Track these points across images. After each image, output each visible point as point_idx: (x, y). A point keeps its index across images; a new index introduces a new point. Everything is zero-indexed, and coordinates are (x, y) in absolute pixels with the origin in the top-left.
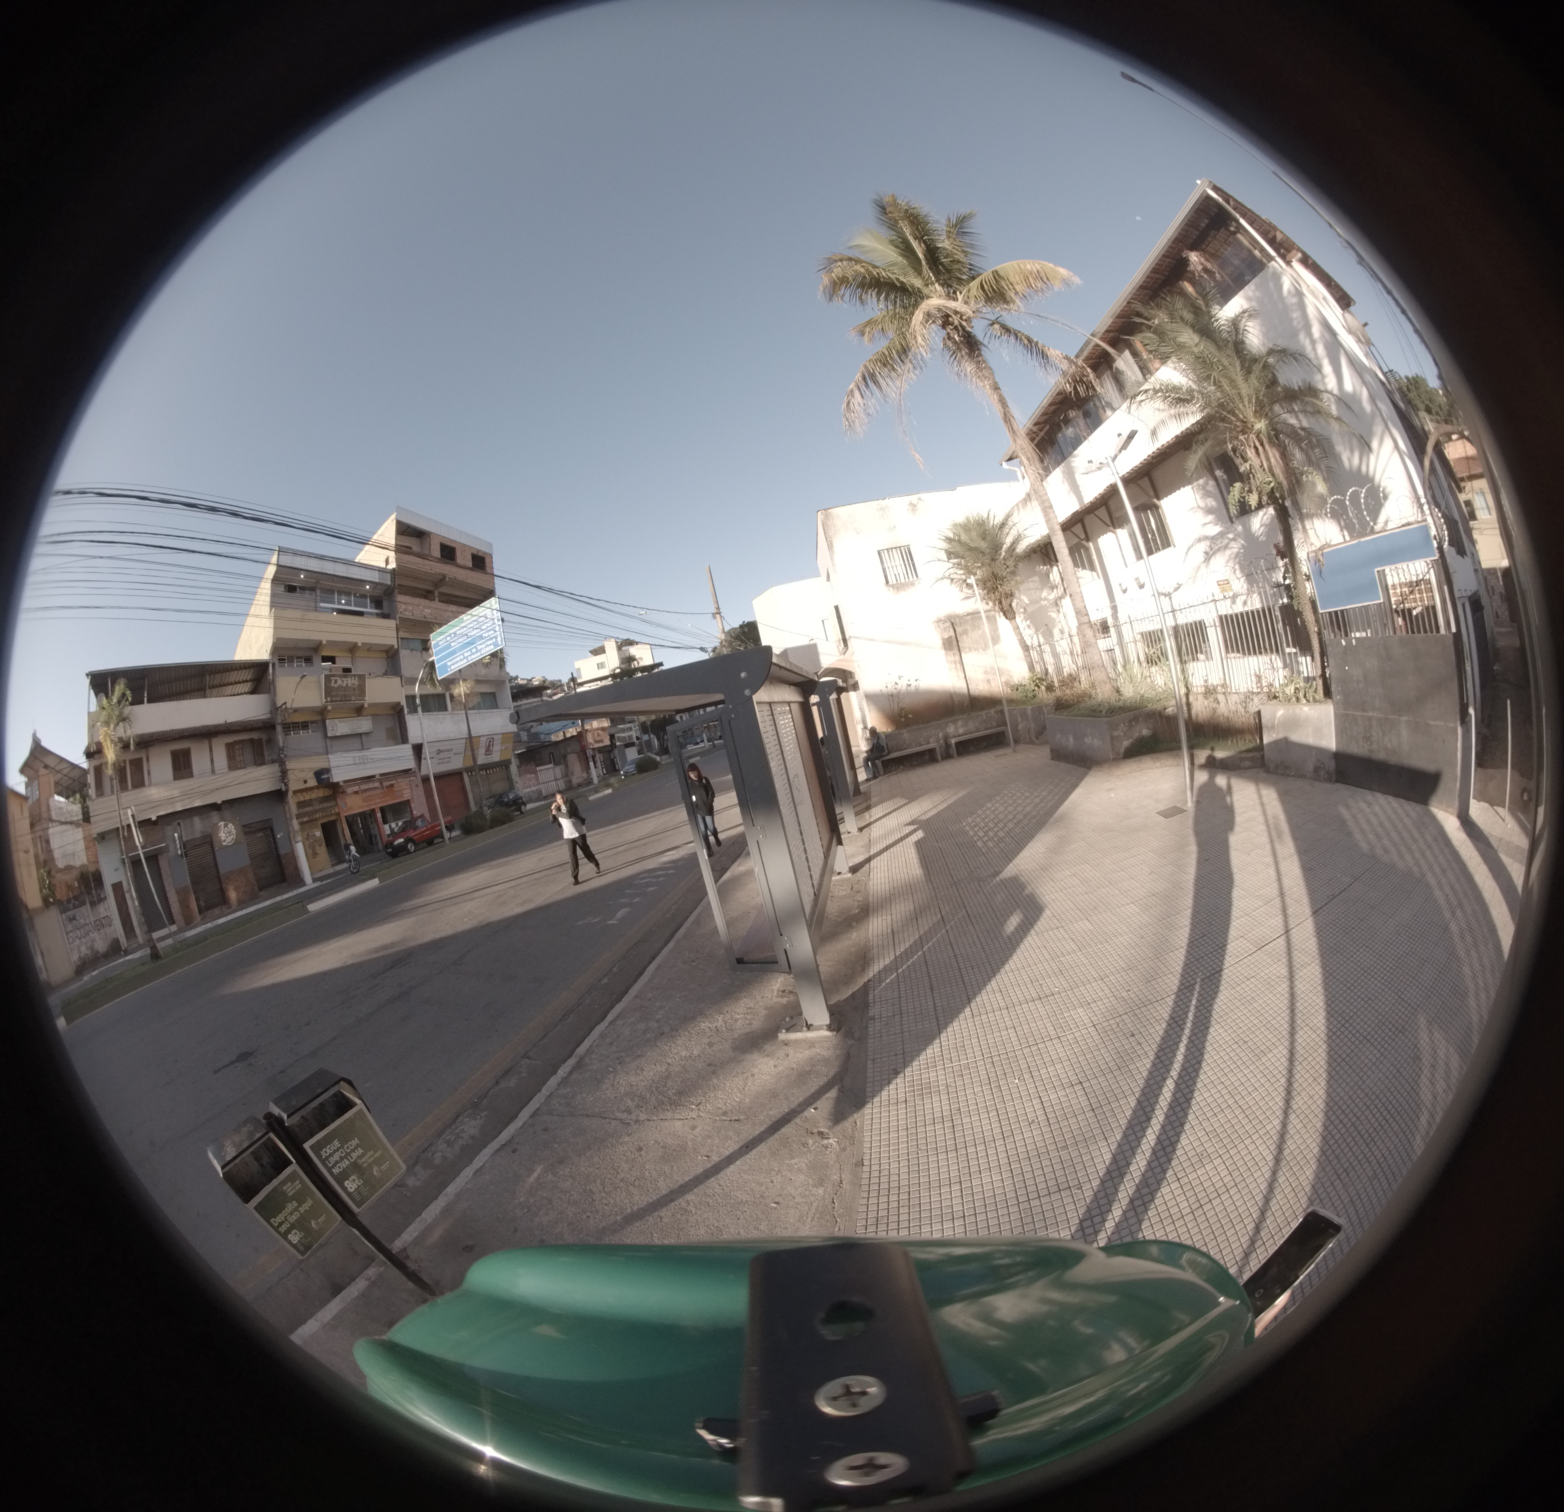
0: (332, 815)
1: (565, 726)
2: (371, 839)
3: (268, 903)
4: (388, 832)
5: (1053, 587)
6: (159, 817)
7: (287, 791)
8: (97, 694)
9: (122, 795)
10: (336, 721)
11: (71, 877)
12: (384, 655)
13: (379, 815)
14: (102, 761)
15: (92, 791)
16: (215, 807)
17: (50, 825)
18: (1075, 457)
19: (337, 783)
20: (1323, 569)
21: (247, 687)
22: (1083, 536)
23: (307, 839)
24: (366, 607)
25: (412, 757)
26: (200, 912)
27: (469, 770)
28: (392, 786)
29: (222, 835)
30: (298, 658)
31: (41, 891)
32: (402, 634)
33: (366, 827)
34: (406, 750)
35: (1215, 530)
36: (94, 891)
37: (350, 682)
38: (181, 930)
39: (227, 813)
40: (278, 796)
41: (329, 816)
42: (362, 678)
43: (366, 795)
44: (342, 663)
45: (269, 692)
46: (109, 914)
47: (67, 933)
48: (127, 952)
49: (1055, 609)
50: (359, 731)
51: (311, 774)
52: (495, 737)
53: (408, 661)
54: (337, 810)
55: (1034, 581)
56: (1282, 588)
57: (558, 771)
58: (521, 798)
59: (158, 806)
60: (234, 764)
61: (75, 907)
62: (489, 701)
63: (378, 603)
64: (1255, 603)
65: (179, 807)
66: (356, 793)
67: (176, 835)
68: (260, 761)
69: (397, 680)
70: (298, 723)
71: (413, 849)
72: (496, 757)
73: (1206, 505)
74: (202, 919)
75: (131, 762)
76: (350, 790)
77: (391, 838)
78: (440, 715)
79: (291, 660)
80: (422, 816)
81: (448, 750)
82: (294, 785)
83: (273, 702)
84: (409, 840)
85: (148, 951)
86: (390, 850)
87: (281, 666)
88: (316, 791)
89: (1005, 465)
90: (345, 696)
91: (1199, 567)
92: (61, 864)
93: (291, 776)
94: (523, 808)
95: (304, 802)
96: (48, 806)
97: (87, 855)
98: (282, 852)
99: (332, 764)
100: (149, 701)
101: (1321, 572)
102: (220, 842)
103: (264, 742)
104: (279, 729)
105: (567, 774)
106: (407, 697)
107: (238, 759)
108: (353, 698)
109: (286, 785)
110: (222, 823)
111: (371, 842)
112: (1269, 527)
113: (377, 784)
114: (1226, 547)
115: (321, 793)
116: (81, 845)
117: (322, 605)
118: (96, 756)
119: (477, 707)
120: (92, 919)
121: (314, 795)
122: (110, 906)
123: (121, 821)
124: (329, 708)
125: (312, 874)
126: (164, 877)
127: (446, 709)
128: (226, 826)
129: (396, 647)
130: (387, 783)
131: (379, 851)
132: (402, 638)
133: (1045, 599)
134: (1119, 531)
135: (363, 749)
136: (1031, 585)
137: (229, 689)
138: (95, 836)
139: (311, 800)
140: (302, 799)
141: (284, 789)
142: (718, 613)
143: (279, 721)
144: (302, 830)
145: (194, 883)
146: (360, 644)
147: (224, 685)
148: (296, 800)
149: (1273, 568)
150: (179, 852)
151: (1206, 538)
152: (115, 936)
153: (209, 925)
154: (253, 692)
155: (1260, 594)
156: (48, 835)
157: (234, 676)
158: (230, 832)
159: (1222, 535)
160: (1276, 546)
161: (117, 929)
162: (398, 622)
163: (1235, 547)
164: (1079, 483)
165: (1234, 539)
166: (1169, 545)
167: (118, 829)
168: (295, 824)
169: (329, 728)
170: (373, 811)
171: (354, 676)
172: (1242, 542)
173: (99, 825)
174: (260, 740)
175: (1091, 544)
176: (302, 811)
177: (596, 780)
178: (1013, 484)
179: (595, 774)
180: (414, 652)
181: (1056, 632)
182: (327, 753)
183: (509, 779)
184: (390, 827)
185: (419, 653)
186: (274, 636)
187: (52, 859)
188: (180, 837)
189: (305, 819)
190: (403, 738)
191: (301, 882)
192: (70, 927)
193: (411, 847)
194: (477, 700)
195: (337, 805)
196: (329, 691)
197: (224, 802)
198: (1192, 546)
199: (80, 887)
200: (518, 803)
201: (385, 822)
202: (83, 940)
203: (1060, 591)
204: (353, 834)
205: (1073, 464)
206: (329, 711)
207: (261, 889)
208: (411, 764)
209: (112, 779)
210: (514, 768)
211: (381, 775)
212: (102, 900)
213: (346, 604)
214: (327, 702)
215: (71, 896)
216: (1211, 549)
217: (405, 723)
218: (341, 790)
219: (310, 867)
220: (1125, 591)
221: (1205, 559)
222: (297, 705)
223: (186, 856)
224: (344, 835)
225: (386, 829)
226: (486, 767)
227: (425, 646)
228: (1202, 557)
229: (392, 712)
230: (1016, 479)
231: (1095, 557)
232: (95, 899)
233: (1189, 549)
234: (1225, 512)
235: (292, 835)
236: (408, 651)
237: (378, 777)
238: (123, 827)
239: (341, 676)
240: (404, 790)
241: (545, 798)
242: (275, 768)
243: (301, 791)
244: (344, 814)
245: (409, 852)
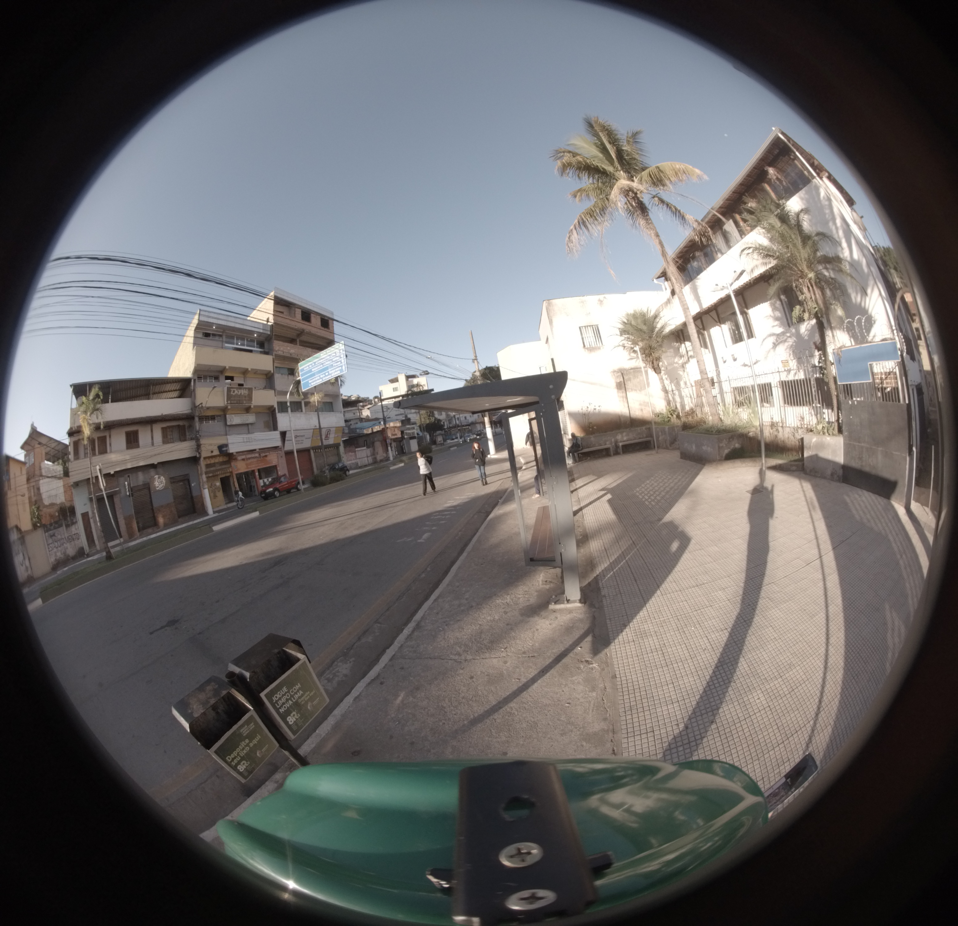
0: (227, 473)
1: (374, 425)
2: (251, 488)
3: (184, 525)
4: (262, 484)
5: (681, 356)
6: (115, 472)
7: (200, 458)
8: (77, 398)
9: (93, 458)
10: (233, 415)
11: (54, 511)
12: (265, 377)
13: (257, 474)
14: (81, 437)
15: (71, 457)
16: (153, 466)
17: (41, 478)
18: (698, 279)
19: (232, 454)
20: (841, 359)
21: (176, 394)
22: (701, 327)
23: (211, 487)
24: (254, 347)
25: (280, 439)
26: (139, 530)
27: (315, 448)
28: (266, 456)
29: (156, 483)
30: (210, 377)
31: (32, 519)
32: (276, 365)
33: (248, 482)
34: (276, 435)
35: (779, 330)
36: (69, 518)
37: (243, 392)
38: (125, 542)
39: (160, 470)
40: (194, 460)
41: (225, 473)
42: (250, 390)
43: (249, 461)
44: (237, 381)
45: (190, 397)
46: (78, 532)
47: (48, 545)
48: (88, 556)
49: (682, 369)
50: (247, 422)
51: (216, 448)
52: (331, 429)
53: (280, 381)
54: (231, 470)
55: (670, 352)
56: (818, 368)
57: (369, 451)
58: (346, 467)
59: (115, 465)
60: (166, 440)
61: (55, 528)
62: (330, 407)
63: (261, 345)
64: (801, 376)
65: (129, 466)
66: (243, 460)
67: (126, 483)
68: (183, 438)
69: (272, 392)
70: (208, 416)
71: (278, 495)
72: (331, 441)
73: (775, 316)
74: (140, 535)
75: (98, 438)
76: (240, 458)
77: (264, 488)
78: (298, 414)
79: (205, 377)
80: (284, 475)
81: (302, 436)
82: (204, 454)
83: (194, 404)
84: (276, 489)
85: (104, 554)
86: (263, 495)
87: (198, 382)
88: (218, 458)
89: (655, 280)
90: (239, 400)
91: (769, 351)
92: (46, 502)
93: (203, 448)
94: (347, 472)
95: (210, 464)
96: (40, 467)
97: (65, 496)
98: (195, 493)
99: (230, 441)
100: (112, 402)
101: (840, 361)
102: (155, 487)
103: (186, 427)
104: (197, 419)
105: (374, 454)
106: (279, 403)
107: (169, 437)
108: (245, 402)
109: (200, 453)
110: (157, 476)
111: (251, 491)
112: (811, 331)
113: (257, 455)
114: (785, 341)
115: (221, 459)
116: (62, 490)
117: (227, 345)
118: (75, 435)
119: (324, 410)
120: (66, 535)
121: (217, 460)
122: (79, 528)
123: (91, 474)
124: (229, 407)
125: (213, 508)
126: (117, 509)
127: (302, 411)
128: (159, 478)
129: (272, 372)
130: (264, 455)
131: (255, 495)
132: (276, 367)
133: (677, 363)
134: (723, 326)
135: (249, 433)
136: (668, 354)
137: (165, 395)
138: (72, 484)
139: (214, 463)
140: (209, 462)
141: (198, 456)
142: (476, 359)
143: (197, 414)
144: (207, 482)
145: (137, 513)
146: (250, 370)
147: (162, 392)
148: (205, 463)
149: (812, 356)
150: (128, 494)
151: (773, 335)
152: (81, 546)
153: (145, 539)
154: (180, 397)
155: (805, 371)
156: (39, 484)
157: (168, 387)
158: (161, 482)
159: (783, 333)
160: (815, 343)
161: (83, 541)
162: (274, 357)
163: (791, 341)
164: (700, 295)
165: (790, 337)
166: (752, 337)
167: (89, 479)
168: (204, 477)
169: (228, 420)
170: (253, 471)
171: (246, 388)
172: (795, 339)
173: (74, 477)
174: (184, 426)
175: (706, 332)
176: (208, 470)
177: (391, 458)
178: (660, 293)
179: (391, 454)
180: (283, 376)
181: (682, 384)
182: (226, 435)
183: (339, 455)
184: (264, 481)
185: (286, 377)
186: (195, 362)
187: (41, 499)
188: (129, 484)
189: (211, 475)
190: (275, 427)
191: (205, 513)
192: (50, 541)
193: (277, 493)
194: (322, 406)
195: (231, 466)
196: (229, 397)
197: (159, 463)
198: (766, 338)
199: (59, 516)
200: (344, 469)
201: (260, 478)
202: (59, 548)
203: (685, 359)
204: (240, 485)
205: (697, 284)
206: (229, 409)
207: (179, 517)
208: (279, 443)
209: (85, 449)
210: (342, 448)
211: (260, 449)
212: (74, 523)
213: (241, 345)
214: (228, 404)
215: (52, 521)
216: (777, 341)
217: (276, 418)
218: (234, 458)
219: (212, 504)
220: (725, 362)
221: (773, 348)
222: (208, 405)
223: (132, 496)
224: (234, 485)
225: (261, 483)
226: (325, 447)
227: (292, 372)
228: (771, 345)
229: (268, 411)
230: (661, 289)
231: (708, 340)
232: (70, 523)
233: (764, 340)
234: (785, 320)
235: (201, 484)
236: (280, 375)
237: (258, 450)
238: (92, 478)
239: (237, 388)
240: (273, 459)
241: (360, 467)
242: (193, 443)
243: (209, 458)
244: (235, 473)
245: (275, 497)
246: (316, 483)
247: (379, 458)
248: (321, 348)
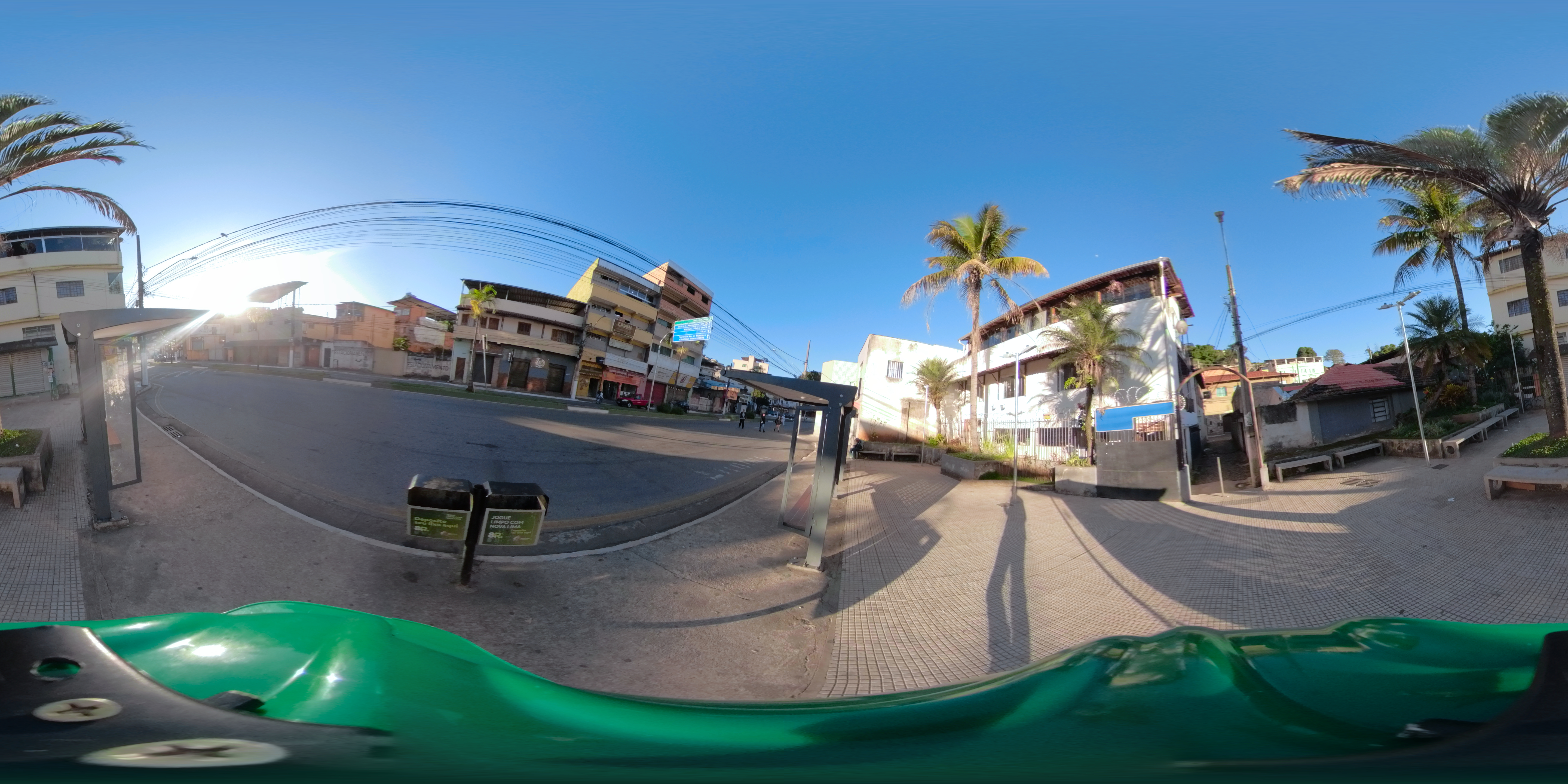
0: (598, 377)
1: (720, 385)
3: (547, 396)
4: (621, 395)
6: (502, 344)
7: (579, 359)
9: (480, 328)
10: (615, 340)
11: (426, 345)
12: (648, 323)
13: (620, 386)
14: (470, 313)
15: (458, 322)
16: (537, 351)
18: (994, 347)
19: (606, 365)
20: (1103, 417)
21: (571, 311)
22: (982, 381)
23: (581, 382)
24: (644, 298)
25: (646, 369)
27: (670, 385)
28: (632, 377)
29: (537, 365)
30: (603, 308)
31: (394, 344)
32: (658, 316)
34: (645, 365)
36: (442, 356)
37: (628, 327)
38: (491, 387)
40: (574, 360)
41: (596, 377)
42: (634, 327)
43: (618, 375)
44: (625, 318)
45: (583, 316)
46: (449, 366)
49: (957, 410)
50: (625, 349)
51: (594, 357)
52: (687, 376)
53: (660, 329)
54: (601, 376)
55: (952, 395)
57: (709, 402)
58: (689, 406)
59: (501, 339)
60: (555, 338)
61: (422, 356)
62: (691, 360)
63: (650, 299)
65: (515, 344)
66: (614, 373)
67: (508, 353)
68: (570, 341)
69: (650, 334)
70: (595, 334)
71: (631, 406)
72: (684, 385)
74: (508, 388)
75: (491, 318)
76: (611, 371)
77: (621, 397)
78: (666, 357)
79: (599, 307)
80: (641, 395)
81: (664, 373)
82: (583, 358)
83: (585, 321)
84: (630, 402)
85: (467, 388)
86: (619, 402)
87: (592, 308)
88: (594, 364)
89: (961, 342)
90: (623, 332)
91: (1035, 408)
93: (584, 354)
94: (687, 411)
95: (586, 366)
97: (444, 343)
98: (565, 381)
99: (607, 357)
101: (1101, 418)
102: (534, 367)
103: (575, 336)
104: (584, 333)
106: (654, 344)
107: (557, 337)
108: (627, 334)
109: (580, 356)
110: (539, 359)
113: (625, 374)
114: (1051, 402)
115: (596, 366)
117: (621, 289)
118: (465, 310)
119: (685, 361)
121: (593, 366)
123: (476, 337)
124: (614, 333)
125: (576, 395)
126: (494, 368)
127: (670, 356)
128: (540, 361)
129: (654, 321)
130: (630, 375)
132: (658, 318)
133: (954, 404)
134: (1000, 382)
135: (624, 356)
137: (561, 308)
138: (454, 338)
139: (590, 367)
141: (578, 357)
143: (584, 330)
144: (580, 377)
146: (637, 313)
147: (558, 306)
148: (582, 364)
150: (508, 360)
151: (1042, 395)
152: (448, 374)
154: (574, 314)
157: (564, 304)
158: (541, 365)
159: (1051, 396)
161: (451, 373)
162: (659, 311)
163: (1056, 403)
164: (990, 359)
165: (1056, 398)
166: (1023, 395)
167: (472, 340)
168: (578, 374)
169: (610, 342)
170: (618, 383)
171: (630, 325)
172: (1061, 401)
173: (458, 335)
174: (573, 334)
175: (985, 386)
176: (583, 370)
177: (724, 413)
179: (725, 409)
180: (662, 326)
182: (606, 351)
183: (686, 397)
184: (623, 393)
185: (664, 327)
186: (591, 294)
188: (512, 355)
189: (583, 374)
190: (646, 360)
191: (569, 396)
192: (412, 361)
194: (685, 357)
195: (602, 374)
196: (615, 327)
197: (543, 351)
198: (1035, 397)
199: (430, 350)
200: (686, 408)
201: (622, 390)
202: (420, 368)
205: (992, 351)
206: (613, 335)
207: (547, 389)
208: (645, 372)
209: (474, 321)
210: (690, 393)
211: (629, 371)
212: (446, 360)
213: (634, 293)
214: (613, 331)
215: (421, 352)
216: (1043, 401)
217: (648, 354)
218: (606, 369)
219: (577, 392)
222: (597, 326)
223: (512, 364)
225: (621, 393)
226: (679, 387)
227: (671, 326)
228: (1037, 404)
229: (643, 347)
231: (984, 392)
232: (441, 359)
233: (1032, 399)
234: (1057, 385)
235: (574, 377)
236: (659, 324)
237: (626, 370)
238: (477, 340)
239: (623, 323)
240: (636, 381)
241: (699, 411)
242: (577, 348)
243: (587, 362)
244: (603, 379)
245: (627, 407)
246: (661, 409)
247: (715, 409)
248: (696, 316)
